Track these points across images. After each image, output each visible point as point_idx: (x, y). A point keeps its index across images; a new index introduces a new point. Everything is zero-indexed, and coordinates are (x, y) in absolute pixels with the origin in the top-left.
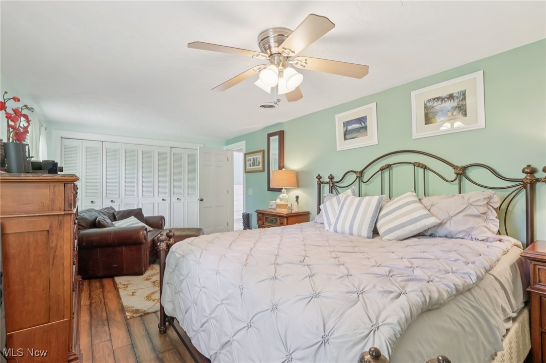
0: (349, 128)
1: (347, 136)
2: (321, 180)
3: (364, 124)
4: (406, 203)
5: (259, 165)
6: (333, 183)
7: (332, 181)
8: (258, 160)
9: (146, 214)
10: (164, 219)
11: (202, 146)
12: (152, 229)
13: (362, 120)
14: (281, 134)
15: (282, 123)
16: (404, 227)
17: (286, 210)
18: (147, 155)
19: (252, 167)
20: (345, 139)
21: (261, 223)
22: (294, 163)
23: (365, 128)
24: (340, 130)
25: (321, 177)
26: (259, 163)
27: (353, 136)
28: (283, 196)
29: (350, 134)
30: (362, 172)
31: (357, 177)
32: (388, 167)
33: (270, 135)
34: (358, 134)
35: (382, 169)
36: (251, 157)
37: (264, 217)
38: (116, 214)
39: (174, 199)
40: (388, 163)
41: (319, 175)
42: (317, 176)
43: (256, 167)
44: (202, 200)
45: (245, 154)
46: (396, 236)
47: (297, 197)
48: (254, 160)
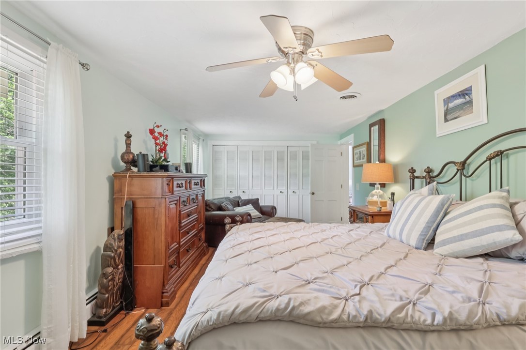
0: (451, 105)
1: (449, 117)
2: (416, 174)
3: (470, 97)
4: (479, 207)
5: (364, 159)
6: (430, 177)
7: (429, 175)
8: (363, 153)
9: (262, 203)
10: (275, 208)
11: (315, 142)
12: (262, 216)
13: (465, 93)
14: (382, 123)
15: (383, 110)
16: (462, 240)
17: (376, 208)
18: (268, 154)
19: (358, 161)
20: (446, 120)
21: (352, 219)
22: (394, 156)
23: (470, 103)
24: (440, 110)
25: (415, 171)
26: (364, 156)
27: (456, 116)
28: (376, 192)
29: (451, 113)
30: (463, 164)
31: (458, 170)
32: (497, 155)
33: (371, 125)
34: (462, 111)
35: (490, 159)
36: (357, 151)
37: (355, 214)
38: (240, 201)
39: (290, 192)
40: (498, 149)
41: (412, 168)
42: (410, 170)
43: (362, 161)
44: (313, 194)
45: (353, 148)
46: (451, 252)
47: (393, 194)
48: (360, 154)
